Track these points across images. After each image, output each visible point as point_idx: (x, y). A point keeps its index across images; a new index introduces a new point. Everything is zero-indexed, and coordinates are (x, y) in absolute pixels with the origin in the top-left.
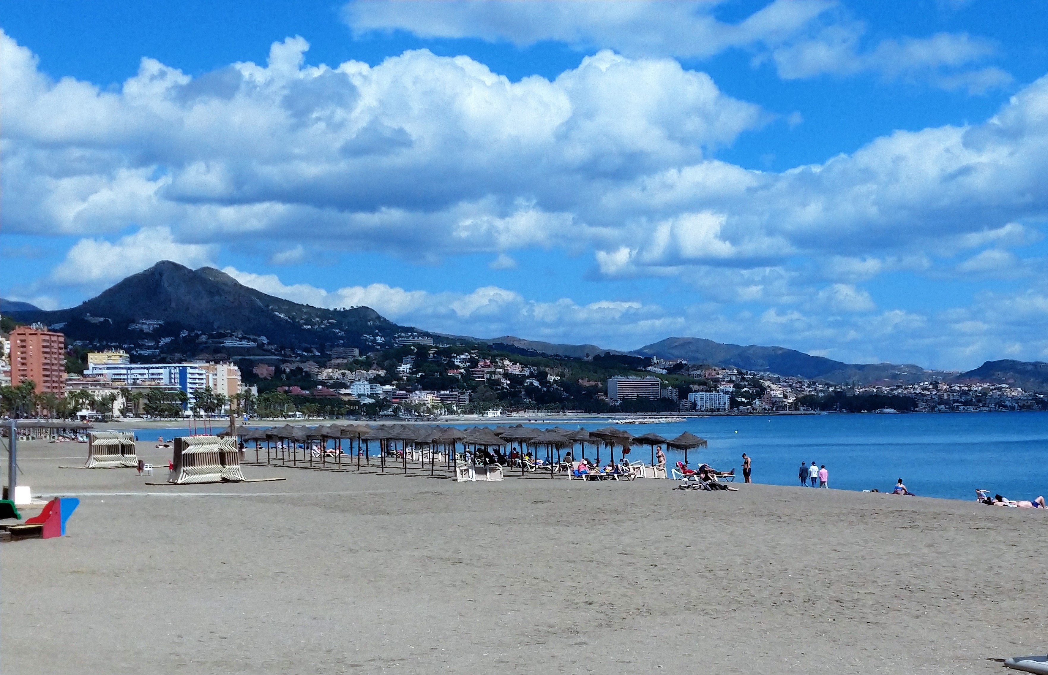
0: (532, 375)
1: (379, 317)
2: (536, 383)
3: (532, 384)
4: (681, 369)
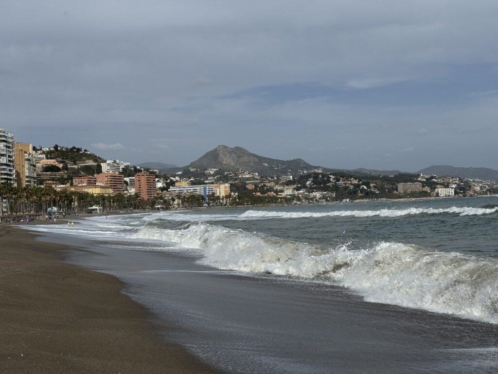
0: (362, 184)
2: (365, 187)
3: (363, 188)
4: (433, 179)
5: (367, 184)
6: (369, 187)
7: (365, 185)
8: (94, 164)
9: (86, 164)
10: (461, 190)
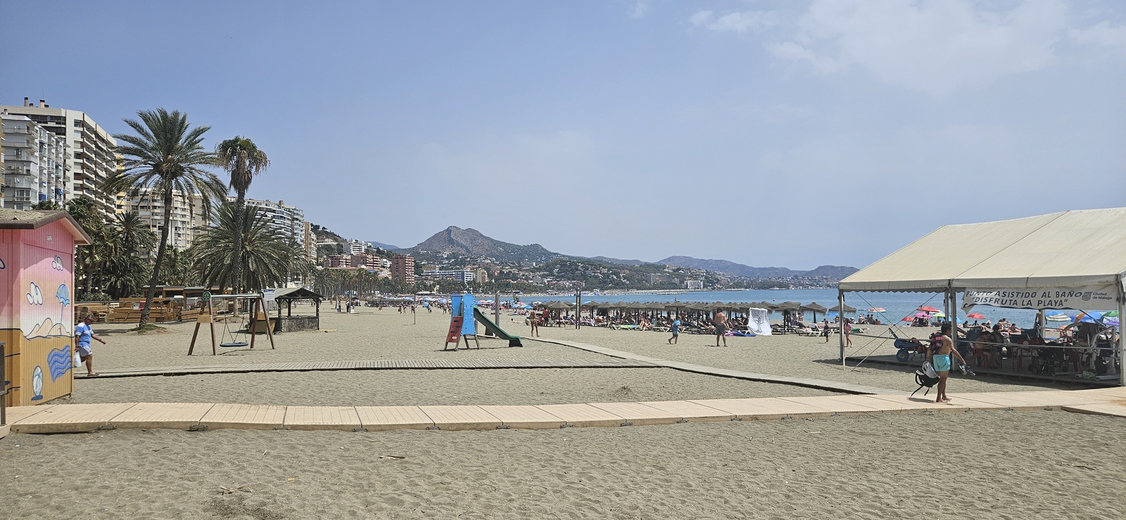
0: (612, 274)
1: (543, 249)
2: (615, 277)
3: (613, 278)
4: (680, 270)
5: (617, 274)
6: (618, 277)
7: (615, 275)
8: (333, 243)
9: (326, 243)
10: (710, 283)
